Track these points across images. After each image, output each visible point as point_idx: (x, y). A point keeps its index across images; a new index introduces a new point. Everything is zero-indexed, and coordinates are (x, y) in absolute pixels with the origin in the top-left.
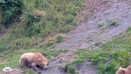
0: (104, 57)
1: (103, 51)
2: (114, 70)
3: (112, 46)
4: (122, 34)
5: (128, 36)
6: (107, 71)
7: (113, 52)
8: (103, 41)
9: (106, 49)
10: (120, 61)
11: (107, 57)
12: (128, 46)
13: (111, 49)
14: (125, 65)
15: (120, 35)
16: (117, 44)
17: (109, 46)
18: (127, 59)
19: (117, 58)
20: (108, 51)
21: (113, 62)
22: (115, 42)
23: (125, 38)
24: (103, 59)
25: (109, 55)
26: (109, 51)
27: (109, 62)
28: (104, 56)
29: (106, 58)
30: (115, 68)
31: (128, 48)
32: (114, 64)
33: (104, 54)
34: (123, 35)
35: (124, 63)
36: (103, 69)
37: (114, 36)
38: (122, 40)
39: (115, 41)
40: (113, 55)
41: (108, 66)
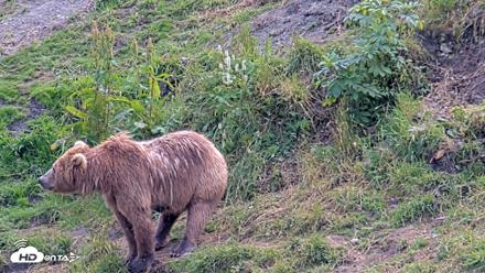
0: (13, 103)
1: (7, 82)
2: (49, 152)
3: (39, 63)
4: (79, 19)
5: (100, 28)
6: (21, 156)
7: (44, 86)
8: (6, 45)
9: (19, 76)
10: (72, 119)
11: (21, 104)
12: (102, 63)
13: (38, 73)
14: (89, 132)
15: (69, 22)
16: (61, 57)
17: (31, 63)
18: (96, 112)
19: (58, 107)
20: (26, 81)
21: (45, 122)
22: (51, 48)
23: (89, 35)
24: (9, 114)
25: (31, 96)
26: (29, 84)
27: (29, 122)
28: (10, 99)
29: (20, 110)
30: (53, 147)
31: (102, 72)
32: (50, 129)
33: (12, 95)
34: (81, 24)
35: (83, 127)
36: (9, 149)
37: (49, 25)
38: (77, 41)
39: (51, 44)
40: (44, 96)
41: (27, 137)
